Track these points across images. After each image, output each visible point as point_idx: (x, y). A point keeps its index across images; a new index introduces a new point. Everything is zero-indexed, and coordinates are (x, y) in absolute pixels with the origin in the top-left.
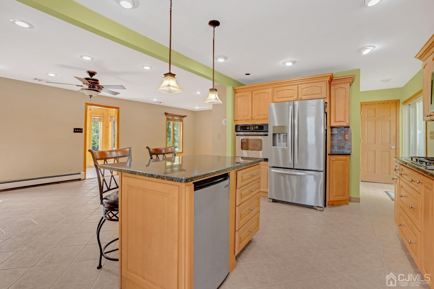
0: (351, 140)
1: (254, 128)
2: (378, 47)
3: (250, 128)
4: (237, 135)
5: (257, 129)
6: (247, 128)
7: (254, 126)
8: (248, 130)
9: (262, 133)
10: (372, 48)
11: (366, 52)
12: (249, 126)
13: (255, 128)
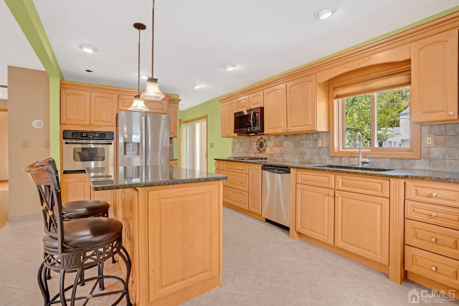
0: (173, 148)
1: (93, 135)
2: (203, 86)
3: (87, 135)
4: (66, 143)
5: (97, 137)
6: (83, 135)
7: (93, 133)
8: (85, 137)
9: (104, 142)
10: (200, 86)
11: (197, 87)
12: (86, 133)
13: (95, 135)
